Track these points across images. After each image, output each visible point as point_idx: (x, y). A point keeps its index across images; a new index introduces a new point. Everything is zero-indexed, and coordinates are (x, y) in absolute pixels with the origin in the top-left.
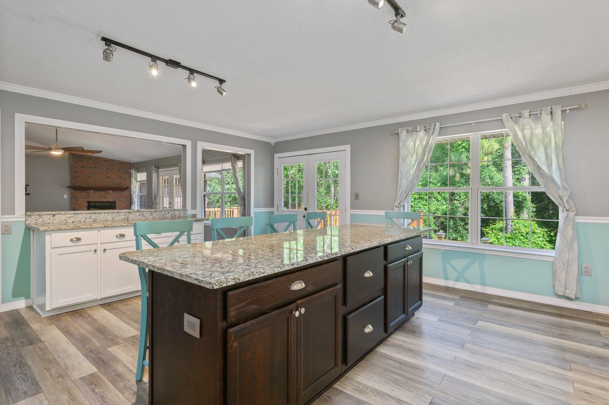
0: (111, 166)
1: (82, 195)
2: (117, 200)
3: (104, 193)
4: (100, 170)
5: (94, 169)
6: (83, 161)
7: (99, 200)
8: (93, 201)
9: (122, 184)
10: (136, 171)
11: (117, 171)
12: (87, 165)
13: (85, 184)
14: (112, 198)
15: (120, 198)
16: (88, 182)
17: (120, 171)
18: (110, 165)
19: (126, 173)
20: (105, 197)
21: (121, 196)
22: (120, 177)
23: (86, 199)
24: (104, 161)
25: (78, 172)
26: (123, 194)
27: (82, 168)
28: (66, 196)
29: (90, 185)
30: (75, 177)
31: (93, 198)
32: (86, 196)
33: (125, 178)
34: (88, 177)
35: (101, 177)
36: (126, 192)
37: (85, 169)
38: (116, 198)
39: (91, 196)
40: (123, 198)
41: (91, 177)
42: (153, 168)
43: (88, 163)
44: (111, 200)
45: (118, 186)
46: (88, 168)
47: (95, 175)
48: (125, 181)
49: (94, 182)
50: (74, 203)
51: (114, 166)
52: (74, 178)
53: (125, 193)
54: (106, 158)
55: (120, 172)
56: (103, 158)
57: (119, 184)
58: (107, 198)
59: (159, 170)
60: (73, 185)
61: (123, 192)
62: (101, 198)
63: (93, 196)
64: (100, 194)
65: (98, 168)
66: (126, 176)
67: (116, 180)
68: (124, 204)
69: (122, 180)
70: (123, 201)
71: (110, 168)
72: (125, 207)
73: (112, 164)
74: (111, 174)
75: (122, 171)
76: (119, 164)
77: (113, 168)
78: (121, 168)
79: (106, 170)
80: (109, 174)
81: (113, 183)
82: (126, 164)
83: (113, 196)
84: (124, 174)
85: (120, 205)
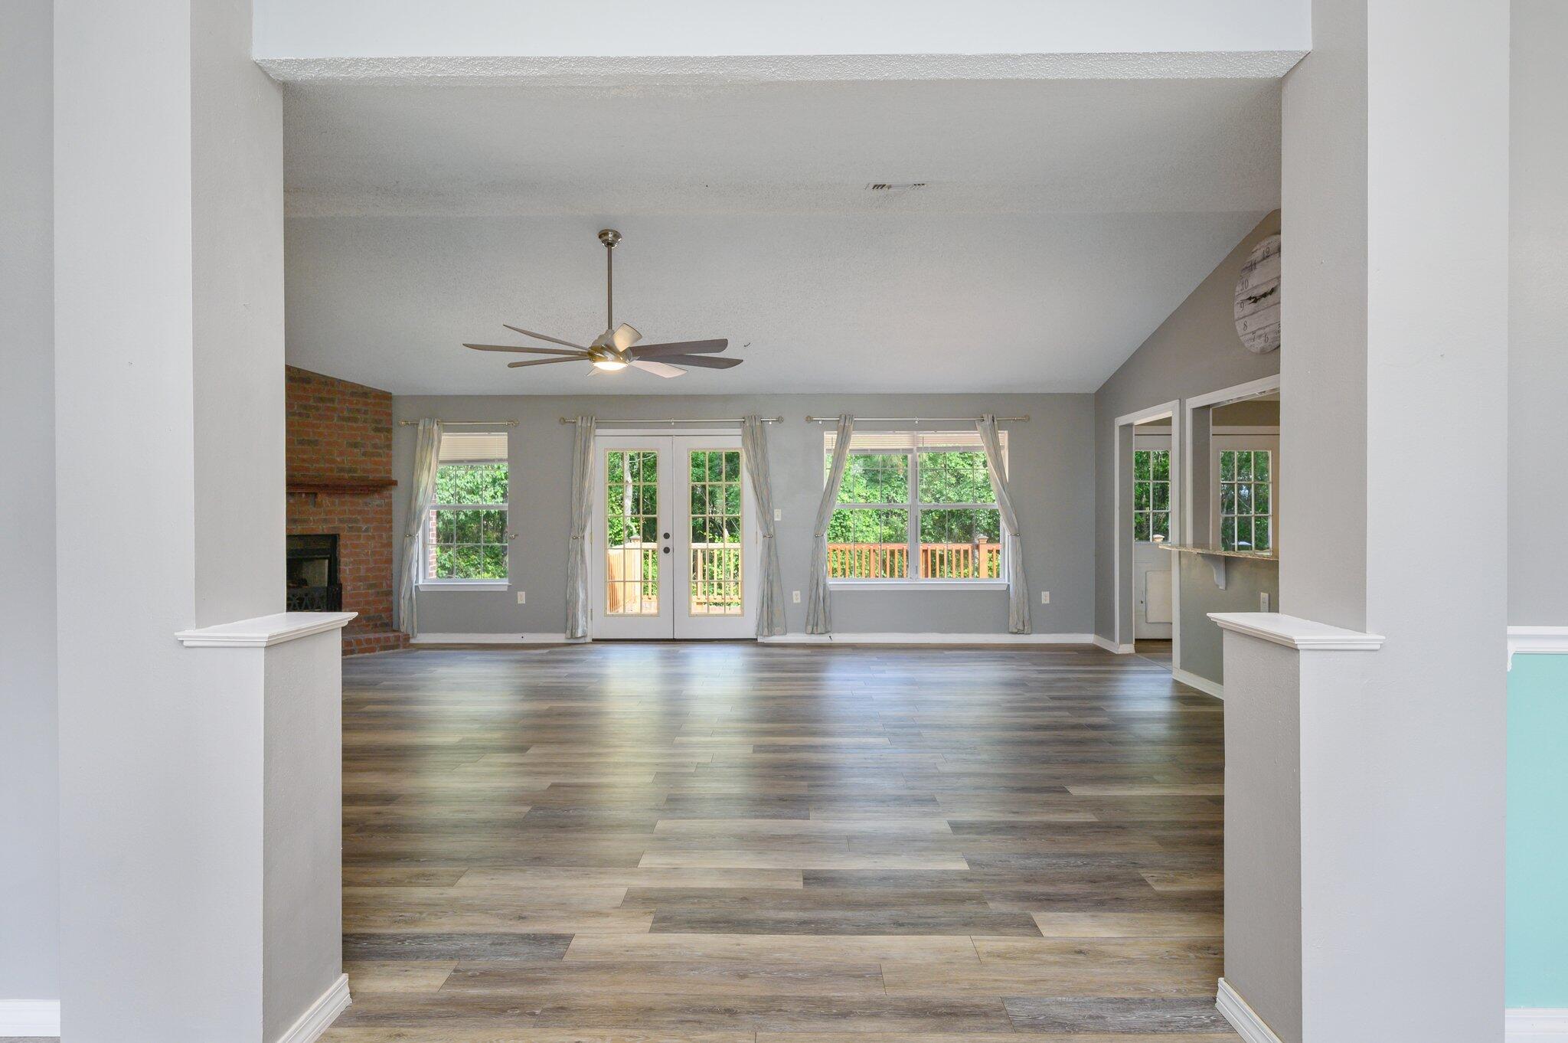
0: (321, 400)
2: (344, 529)
9: (365, 471)
11: (342, 419)
14: (325, 521)
15: (356, 521)
17: (356, 420)
18: (316, 395)
19: (377, 430)
20: (296, 517)
21: (360, 512)
22: (355, 445)
26: (366, 504)
33: (375, 446)
36: (375, 501)
38: (341, 521)
40: (366, 521)
44: (322, 529)
45: (346, 476)
48: (376, 459)
51: (332, 400)
53: (376, 503)
54: (299, 370)
55: (355, 425)
57: (352, 470)
59: (602, 432)
61: (368, 499)
66: (377, 440)
67: (341, 454)
68: (372, 543)
69: (364, 454)
70: (367, 530)
71: (317, 409)
72: (374, 553)
73: (324, 395)
74: (321, 430)
75: (365, 421)
76: (353, 394)
77: (328, 409)
78: (358, 411)
79: (300, 415)
80: (311, 430)
81: (327, 465)
82: (375, 397)
83: (329, 512)
84: (371, 433)
85: (354, 546)
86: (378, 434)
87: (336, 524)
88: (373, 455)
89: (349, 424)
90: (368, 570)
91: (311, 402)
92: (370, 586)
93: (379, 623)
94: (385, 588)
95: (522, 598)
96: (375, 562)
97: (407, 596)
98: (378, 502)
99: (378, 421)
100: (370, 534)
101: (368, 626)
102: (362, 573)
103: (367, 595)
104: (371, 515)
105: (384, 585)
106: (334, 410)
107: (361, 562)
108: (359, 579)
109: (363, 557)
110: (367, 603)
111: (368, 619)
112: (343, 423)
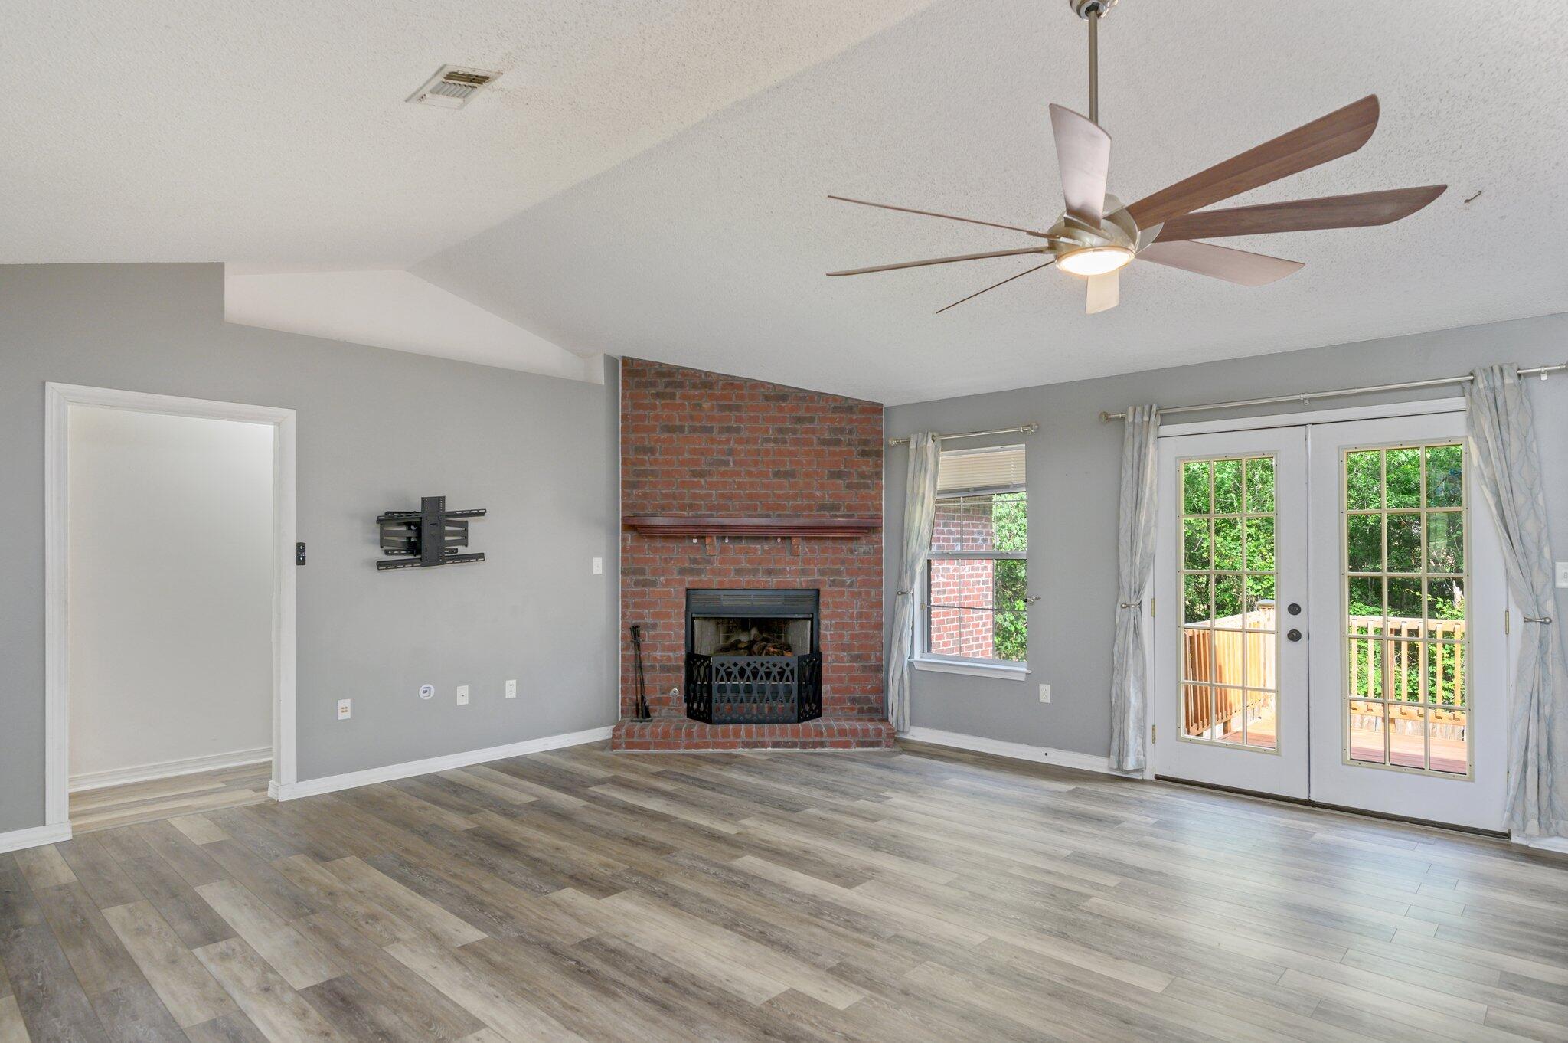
0: (799, 420)
1: (666, 561)
2: (822, 583)
3: (766, 547)
4: (748, 441)
5: (724, 437)
6: (672, 396)
7: (744, 582)
8: (716, 586)
9: (849, 508)
10: (941, 444)
11: (823, 442)
12: (692, 418)
13: (682, 507)
14: (804, 572)
15: (839, 572)
16: (695, 496)
17: (838, 442)
18: (794, 414)
19: (864, 454)
20: (771, 567)
21: (843, 562)
22: (839, 475)
23: (688, 578)
24: (767, 398)
25: (652, 451)
26: (852, 551)
27: (670, 429)
28: (598, 566)
29: (705, 512)
30: (639, 473)
31: (719, 572)
32: (687, 565)
33: (862, 475)
34: (694, 474)
35: (750, 474)
36: (862, 547)
37: (681, 436)
38: (822, 572)
39: (710, 562)
40: (851, 573)
41: (710, 473)
43: (698, 407)
44: (800, 582)
45: (828, 514)
46: (693, 430)
47: (725, 463)
48: (862, 492)
49: (722, 496)
50: (634, 595)
51: (811, 420)
52: (634, 479)
53: (863, 550)
54: (774, 385)
55: (837, 449)
56: (763, 384)
57: (837, 507)
58: (782, 572)
59: (1166, 430)
60: (630, 513)
61: (853, 545)
62: (755, 571)
63: (716, 566)
64: (752, 555)
65: (738, 430)
66: (864, 467)
67: (822, 487)
68: (858, 602)
69: (850, 486)
70: (851, 585)
71: (794, 431)
72: (860, 615)
73: (801, 413)
74: (799, 458)
75: (850, 444)
76: (836, 409)
77: (807, 431)
78: (842, 431)
79: (775, 441)
80: (787, 459)
82: (862, 411)
83: (807, 562)
84: (857, 459)
85: (837, 605)
86: (866, 459)
87: (816, 576)
88: (859, 486)
89: (831, 448)
90: (853, 637)
91: (788, 425)
92: (856, 658)
93: (866, 707)
94: (873, 662)
95: (1045, 693)
96: (862, 626)
97: (898, 676)
98: (866, 548)
99: (866, 442)
100: (856, 590)
101: (852, 709)
102: (846, 641)
103: (851, 668)
104: (857, 565)
105: (873, 657)
106: (813, 431)
107: (844, 626)
108: (843, 648)
109: (847, 620)
110: (852, 679)
111: (853, 700)
112: (825, 448)
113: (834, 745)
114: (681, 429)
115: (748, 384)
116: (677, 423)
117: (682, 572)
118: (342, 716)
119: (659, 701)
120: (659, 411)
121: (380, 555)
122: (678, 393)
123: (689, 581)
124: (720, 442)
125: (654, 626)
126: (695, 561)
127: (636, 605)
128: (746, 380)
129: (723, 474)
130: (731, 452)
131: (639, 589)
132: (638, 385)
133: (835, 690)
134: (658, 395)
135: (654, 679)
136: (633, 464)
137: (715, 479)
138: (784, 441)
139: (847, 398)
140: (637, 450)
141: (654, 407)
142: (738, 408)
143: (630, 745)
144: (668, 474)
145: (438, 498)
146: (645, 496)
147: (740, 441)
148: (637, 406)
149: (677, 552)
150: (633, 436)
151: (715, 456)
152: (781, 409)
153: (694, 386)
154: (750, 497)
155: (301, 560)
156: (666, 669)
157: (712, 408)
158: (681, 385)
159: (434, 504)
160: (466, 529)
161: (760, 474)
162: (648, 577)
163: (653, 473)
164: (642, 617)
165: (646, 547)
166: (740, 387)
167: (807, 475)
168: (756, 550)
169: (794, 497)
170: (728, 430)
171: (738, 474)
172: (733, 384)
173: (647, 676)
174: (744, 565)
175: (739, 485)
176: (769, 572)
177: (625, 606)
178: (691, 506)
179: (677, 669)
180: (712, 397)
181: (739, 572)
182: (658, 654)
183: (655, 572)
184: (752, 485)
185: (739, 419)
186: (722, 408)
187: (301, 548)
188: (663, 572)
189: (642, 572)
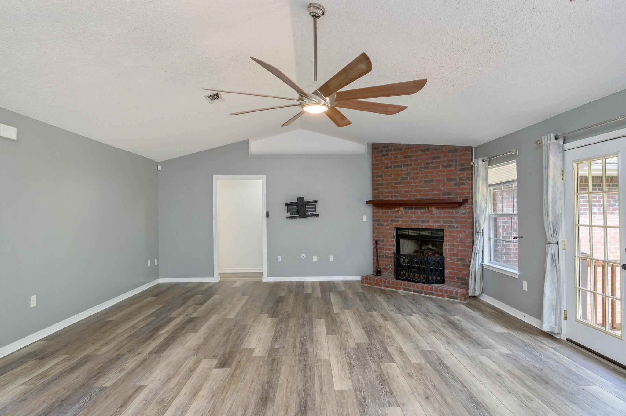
0: (434, 158)
1: (387, 217)
2: (445, 226)
3: (422, 211)
4: (414, 169)
5: (406, 168)
6: (388, 155)
7: (414, 225)
8: (403, 227)
9: (456, 194)
10: (487, 163)
11: (444, 166)
12: (395, 162)
13: (392, 196)
14: (437, 222)
15: (452, 222)
16: (396, 192)
17: (450, 166)
18: (432, 156)
19: (462, 170)
20: (424, 219)
21: (453, 218)
22: (451, 180)
23: (394, 223)
24: (421, 151)
25: (381, 176)
26: (457, 213)
27: (386, 167)
28: (365, 218)
29: (399, 198)
30: (377, 185)
31: (405, 221)
32: (394, 218)
33: (461, 179)
34: (396, 184)
35: (415, 182)
36: (462, 210)
37: (391, 169)
38: (444, 222)
39: (401, 217)
40: (457, 222)
41: (401, 183)
42: (549, 141)
43: (396, 158)
44: (435, 226)
45: (446, 197)
46: (395, 167)
47: (406, 178)
48: (462, 187)
49: (406, 191)
50: (376, 229)
51: (439, 157)
52: (376, 187)
53: (462, 212)
54: (424, 145)
55: (450, 169)
56: (419, 145)
57: (450, 194)
58: (428, 221)
60: (375, 199)
61: (457, 210)
62: (418, 221)
63: (404, 219)
64: (416, 215)
65: (411, 165)
66: (462, 176)
67: (444, 186)
68: (460, 235)
69: (455, 185)
70: (457, 228)
71: (432, 163)
72: (461, 241)
73: (435, 155)
74: (434, 174)
75: (456, 166)
76: (449, 152)
77: (437, 162)
78: (452, 161)
79: (425, 168)
80: (430, 175)
81: (437, 192)
82: (462, 151)
83: (438, 217)
84: (459, 172)
85: (451, 236)
86: (463, 172)
87: (442, 224)
88: (459, 184)
89: (448, 169)
90: (458, 250)
91: (430, 161)
92: (460, 260)
93: (464, 282)
94: (467, 262)
95: (525, 285)
96: (462, 246)
98: (463, 212)
99: (463, 165)
100: (459, 230)
101: (458, 282)
102: (455, 252)
103: (457, 264)
104: (459, 219)
105: (467, 260)
106: (440, 162)
107: (454, 246)
108: (454, 255)
109: (455, 243)
110: (458, 269)
111: (459, 278)
112: (445, 169)
113: (438, 295)
114: (391, 167)
115: (414, 146)
116: (390, 165)
117: (392, 221)
118: (279, 261)
119: (385, 269)
120: (383, 161)
121: (289, 215)
122: (390, 153)
123: (395, 224)
124: (404, 171)
125: (383, 241)
126: (396, 217)
127: (377, 233)
128: (414, 145)
129: (406, 183)
130: (408, 174)
131: (378, 227)
132: (377, 153)
133: (450, 273)
134: (383, 155)
135: (383, 261)
136: (376, 181)
137: (403, 185)
138: (428, 168)
139: (454, 146)
140: (377, 176)
141: (382, 160)
142: (410, 156)
143: (367, 283)
144: (386, 184)
145: (302, 198)
146: (380, 193)
147: (412, 169)
148: (377, 160)
149: (389, 213)
150: (376, 171)
151: (403, 176)
152: (427, 155)
153: (395, 150)
154: (415, 191)
155: (267, 216)
156: (387, 257)
157: (401, 158)
158: (391, 150)
159: (301, 199)
160: (315, 207)
161: (420, 182)
162: (381, 222)
163: (382, 184)
164: (379, 237)
165: (380, 211)
166: (411, 148)
167: (438, 181)
168: (418, 213)
169: (433, 190)
170: (407, 165)
171: (411, 182)
172: (409, 147)
173: (381, 259)
174: (414, 219)
175: (412, 187)
176: (423, 222)
177: (374, 233)
178: (395, 196)
179: (391, 257)
180: (402, 153)
181: (412, 221)
182: (384, 251)
183: (383, 221)
184: (417, 186)
185: (411, 161)
186: (405, 157)
187: (267, 213)
188: (386, 221)
189: (379, 221)
